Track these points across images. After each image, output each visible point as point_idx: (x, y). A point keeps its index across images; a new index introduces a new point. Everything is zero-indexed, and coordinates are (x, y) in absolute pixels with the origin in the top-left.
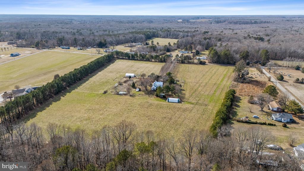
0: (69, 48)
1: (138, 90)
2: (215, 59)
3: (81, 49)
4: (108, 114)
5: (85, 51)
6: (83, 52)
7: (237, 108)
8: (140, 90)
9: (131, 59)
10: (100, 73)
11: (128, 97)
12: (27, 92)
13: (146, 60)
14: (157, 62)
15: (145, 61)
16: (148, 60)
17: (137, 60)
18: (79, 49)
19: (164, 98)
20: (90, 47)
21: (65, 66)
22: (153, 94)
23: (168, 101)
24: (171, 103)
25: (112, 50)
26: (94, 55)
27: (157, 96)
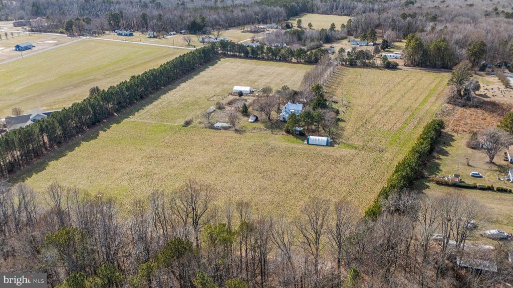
0: (131, 35)
1: (251, 119)
2: (417, 57)
3: (155, 37)
4: (184, 166)
5: (163, 40)
6: (158, 43)
7: (441, 157)
8: (257, 120)
9: (251, 58)
10: (183, 85)
11: (230, 133)
12: (34, 120)
13: (280, 60)
14: (300, 63)
15: (277, 61)
16: (284, 59)
17: (263, 59)
18: (151, 37)
19: (302, 135)
20: (172, 33)
21: (118, 70)
22: (281, 129)
23: (308, 143)
24: (313, 146)
25: (216, 39)
26: (178, 49)
27: (288, 132)
